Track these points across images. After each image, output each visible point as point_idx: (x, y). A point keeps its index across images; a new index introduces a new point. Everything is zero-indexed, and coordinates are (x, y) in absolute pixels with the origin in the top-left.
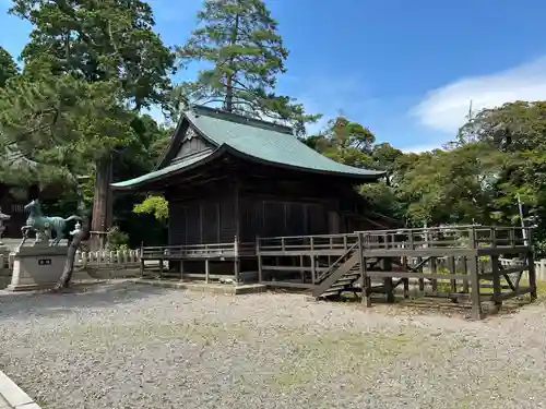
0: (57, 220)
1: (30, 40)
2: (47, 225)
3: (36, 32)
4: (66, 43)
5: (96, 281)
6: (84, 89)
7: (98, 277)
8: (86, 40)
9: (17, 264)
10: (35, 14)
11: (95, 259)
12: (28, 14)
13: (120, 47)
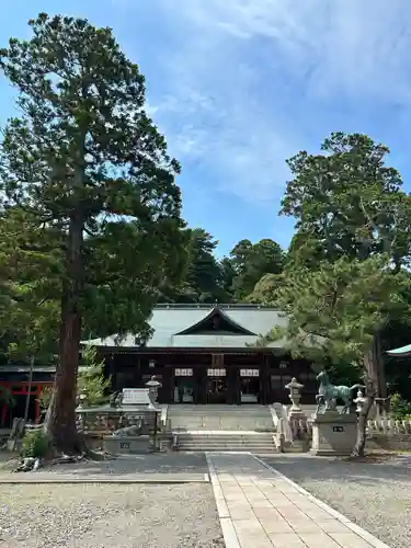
0: (343, 389)
1: (296, 231)
2: (335, 393)
3: (299, 224)
4: (324, 225)
5: (386, 452)
6: (356, 269)
7: (389, 449)
8: (340, 217)
9: (315, 430)
10: (297, 209)
11: (381, 429)
12: (292, 211)
13: (373, 216)
